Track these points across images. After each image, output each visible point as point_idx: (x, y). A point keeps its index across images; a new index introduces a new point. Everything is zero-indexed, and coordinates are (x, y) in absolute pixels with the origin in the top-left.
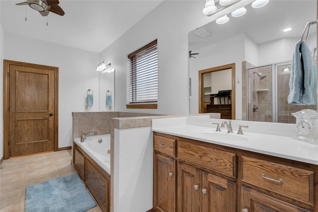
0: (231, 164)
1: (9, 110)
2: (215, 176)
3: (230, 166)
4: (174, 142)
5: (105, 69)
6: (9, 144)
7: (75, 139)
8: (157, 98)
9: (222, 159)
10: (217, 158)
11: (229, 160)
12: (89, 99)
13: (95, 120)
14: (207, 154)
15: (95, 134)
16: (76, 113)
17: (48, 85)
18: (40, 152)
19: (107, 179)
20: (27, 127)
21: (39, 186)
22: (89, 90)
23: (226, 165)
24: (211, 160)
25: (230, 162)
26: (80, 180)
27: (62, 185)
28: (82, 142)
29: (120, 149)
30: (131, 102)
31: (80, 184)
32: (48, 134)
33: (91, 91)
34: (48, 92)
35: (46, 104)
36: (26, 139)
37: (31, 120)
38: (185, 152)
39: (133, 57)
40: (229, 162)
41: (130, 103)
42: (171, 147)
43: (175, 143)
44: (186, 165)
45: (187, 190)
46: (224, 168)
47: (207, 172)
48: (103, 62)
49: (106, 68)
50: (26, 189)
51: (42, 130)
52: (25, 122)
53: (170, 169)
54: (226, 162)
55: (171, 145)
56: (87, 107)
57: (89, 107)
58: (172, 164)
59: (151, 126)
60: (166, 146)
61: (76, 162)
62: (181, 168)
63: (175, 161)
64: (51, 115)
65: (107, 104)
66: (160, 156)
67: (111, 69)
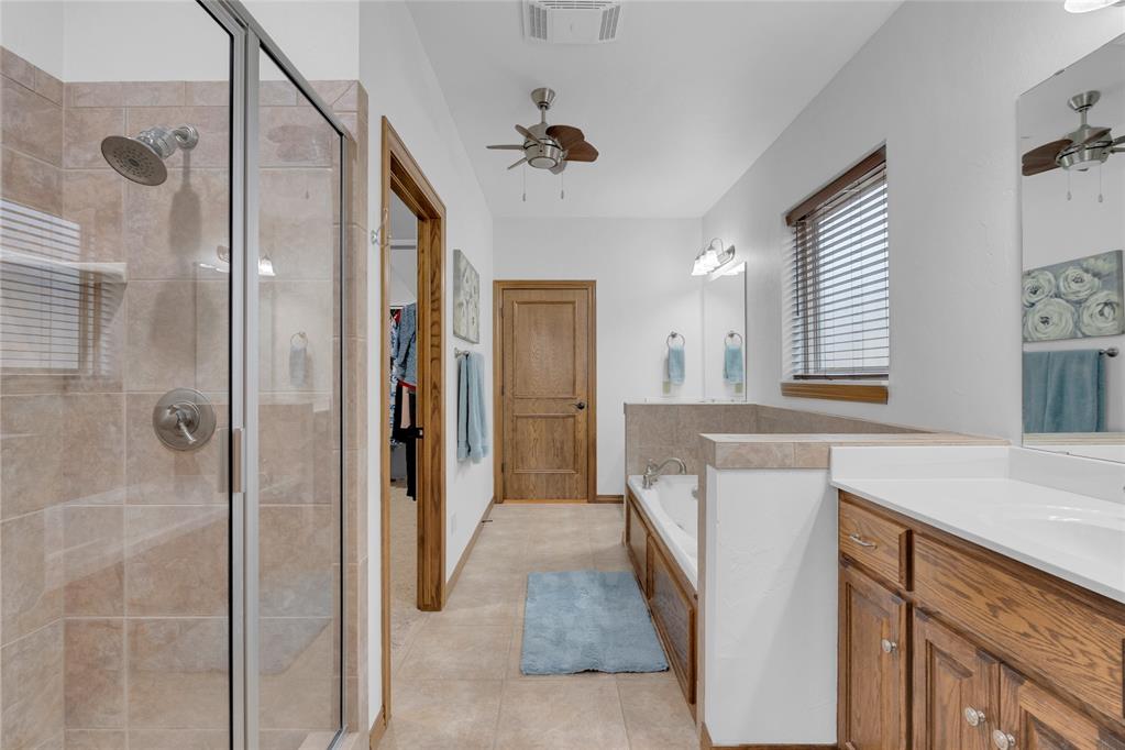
0: (1115, 667)
1: (503, 393)
2: (1051, 698)
3: (1111, 675)
4: (900, 535)
5: (716, 268)
6: (503, 470)
7: (630, 477)
8: (885, 363)
9: (1075, 638)
10: (1056, 629)
11: (1106, 648)
12: (673, 361)
13: (684, 427)
14: (1018, 605)
15: (681, 470)
16: (632, 406)
17: (574, 330)
18: (558, 498)
19: (690, 603)
20: (534, 435)
21: (551, 579)
22: (674, 336)
23: (1092, 665)
24: (1030, 631)
25: (1111, 657)
26: (639, 591)
27: (596, 591)
28: (644, 487)
29: (718, 526)
30: (800, 373)
31: (637, 602)
32: (576, 456)
33: (678, 338)
34: (574, 347)
35: (571, 377)
36: (533, 462)
37: (540, 417)
38: (936, 580)
39: (804, 218)
40: (1105, 657)
41: (796, 377)
42: (889, 552)
43: (904, 539)
44: (941, 626)
45: (943, 718)
46: (1085, 676)
47: (1019, 675)
48: (711, 248)
49: (719, 264)
50: (528, 577)
51: (562, 443)
52: (531, 421)
53: (889, 626)
54: (1095, 655)
55: (890, 543)
56: (667, 386)
57: (672, 387)
58: (896, 610)
59: (829, 468)
60: (874, 544)
61: (632, 542)
62: (924, 632)
63: (904, 604)
64: (581, 407)
65: (727, 377)
66: (857, 576)
67: (734, 266)
